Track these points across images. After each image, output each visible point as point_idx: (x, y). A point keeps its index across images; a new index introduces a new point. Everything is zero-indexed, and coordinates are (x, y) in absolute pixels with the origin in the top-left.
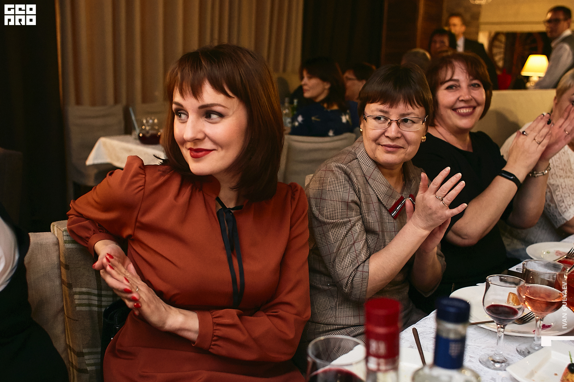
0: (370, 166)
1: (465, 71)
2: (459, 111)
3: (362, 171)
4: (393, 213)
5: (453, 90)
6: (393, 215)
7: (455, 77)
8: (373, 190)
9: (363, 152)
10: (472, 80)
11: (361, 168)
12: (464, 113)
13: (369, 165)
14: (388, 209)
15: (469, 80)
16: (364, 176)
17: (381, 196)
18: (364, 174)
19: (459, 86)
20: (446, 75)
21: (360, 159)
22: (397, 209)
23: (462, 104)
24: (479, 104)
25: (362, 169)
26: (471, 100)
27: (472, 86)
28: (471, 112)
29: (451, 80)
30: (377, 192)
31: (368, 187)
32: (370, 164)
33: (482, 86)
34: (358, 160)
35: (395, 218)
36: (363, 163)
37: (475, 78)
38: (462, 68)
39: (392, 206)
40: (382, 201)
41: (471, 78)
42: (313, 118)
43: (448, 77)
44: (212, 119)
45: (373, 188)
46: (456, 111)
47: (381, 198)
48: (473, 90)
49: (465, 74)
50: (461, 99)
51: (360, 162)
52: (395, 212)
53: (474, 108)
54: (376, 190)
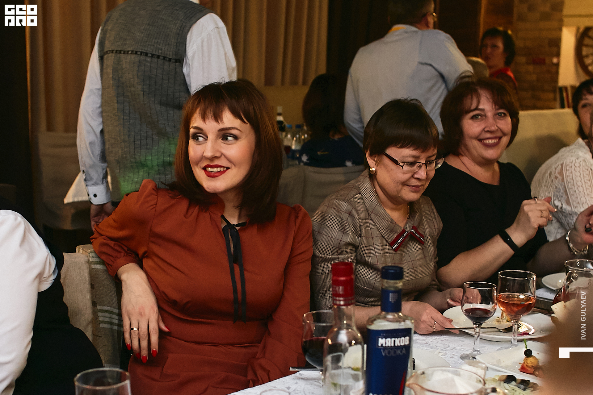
0: (373, 201)
1: (491, 100)
2: (485, 142)
3: (365, 206)
4: (394, 247)
5: (478, 120)
6: (394, 248)
7: (481, 107)
8: (375, 224)
9: (366, 187)
10: (498, 109)
11: (364, 202)
12: (489, 143)
13: (371, 201)
14: (390, 243)
15: (495, 110)
16: (367, 210)
17: (383, 231)
18: (367, 209)
19: (485, 116)
20: (471, 104)
21: (363, 194)
22: (399, 242)
23: (488, 135)
24: (504, 134)
25: (365, 204)
26: (497, 130)
27: (498, 115)
28: (496, 142)
29: (476, 109)
30: (378, 227)
31: (369, 221)
32: (372, 199)
33: (508, 115)
34: (361, 195)
35: (396, 250)
36: (366, 198)
37: (501, 108)
38: (487, 98)
39: (393, 239)
40: (384, 235)
41: (497, 107)
42: (319, 153)
43: (474, 106)
44: (229, 141)
45: (375, 223)
46: (482, 142)
47: (382, 232)
48: (499, 119)
49: (491, 104)
50: (486, 129)
51: (363, 197)
52: (396, 245)
53: (500, 138)
54: (377, 225)
